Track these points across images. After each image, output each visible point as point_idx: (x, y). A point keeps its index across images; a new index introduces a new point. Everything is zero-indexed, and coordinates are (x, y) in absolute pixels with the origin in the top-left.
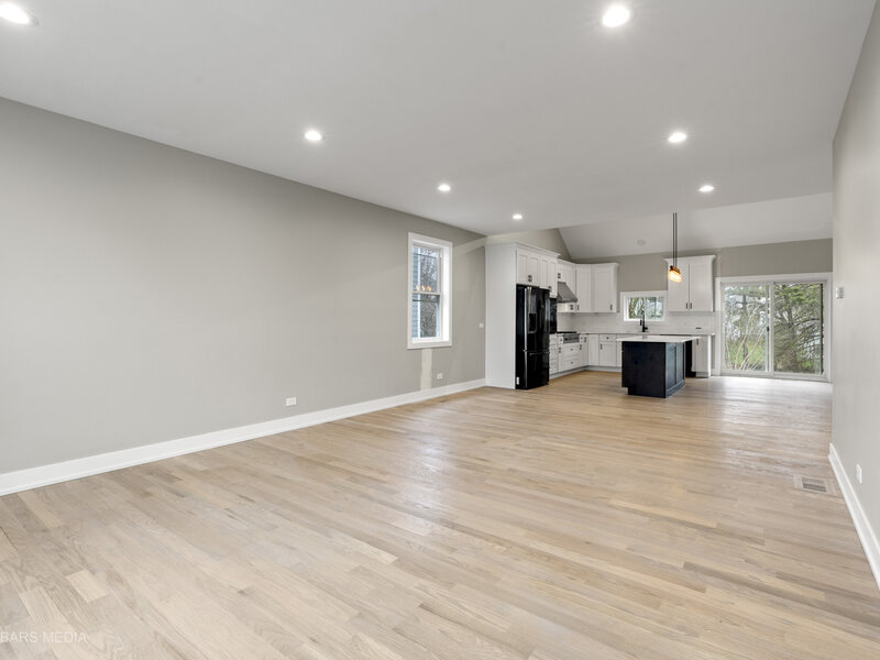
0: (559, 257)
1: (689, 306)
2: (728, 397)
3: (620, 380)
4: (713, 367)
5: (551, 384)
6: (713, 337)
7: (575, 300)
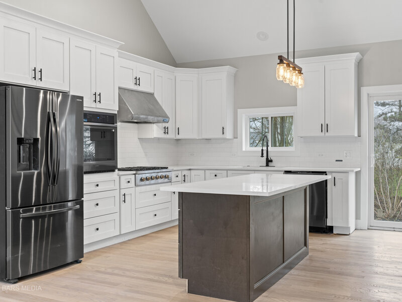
0: (121, 48)
1: (325, 128)
2: (376, 269)
3: (176, 265)
4: (358, 217)
5: (85, 263)
6: (358, 174)
7: (165, 119)
